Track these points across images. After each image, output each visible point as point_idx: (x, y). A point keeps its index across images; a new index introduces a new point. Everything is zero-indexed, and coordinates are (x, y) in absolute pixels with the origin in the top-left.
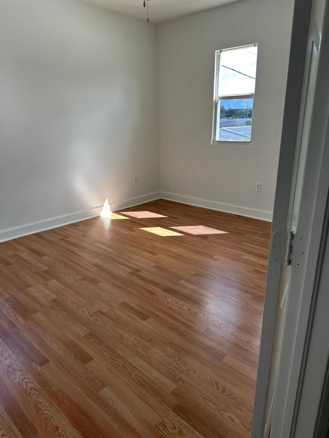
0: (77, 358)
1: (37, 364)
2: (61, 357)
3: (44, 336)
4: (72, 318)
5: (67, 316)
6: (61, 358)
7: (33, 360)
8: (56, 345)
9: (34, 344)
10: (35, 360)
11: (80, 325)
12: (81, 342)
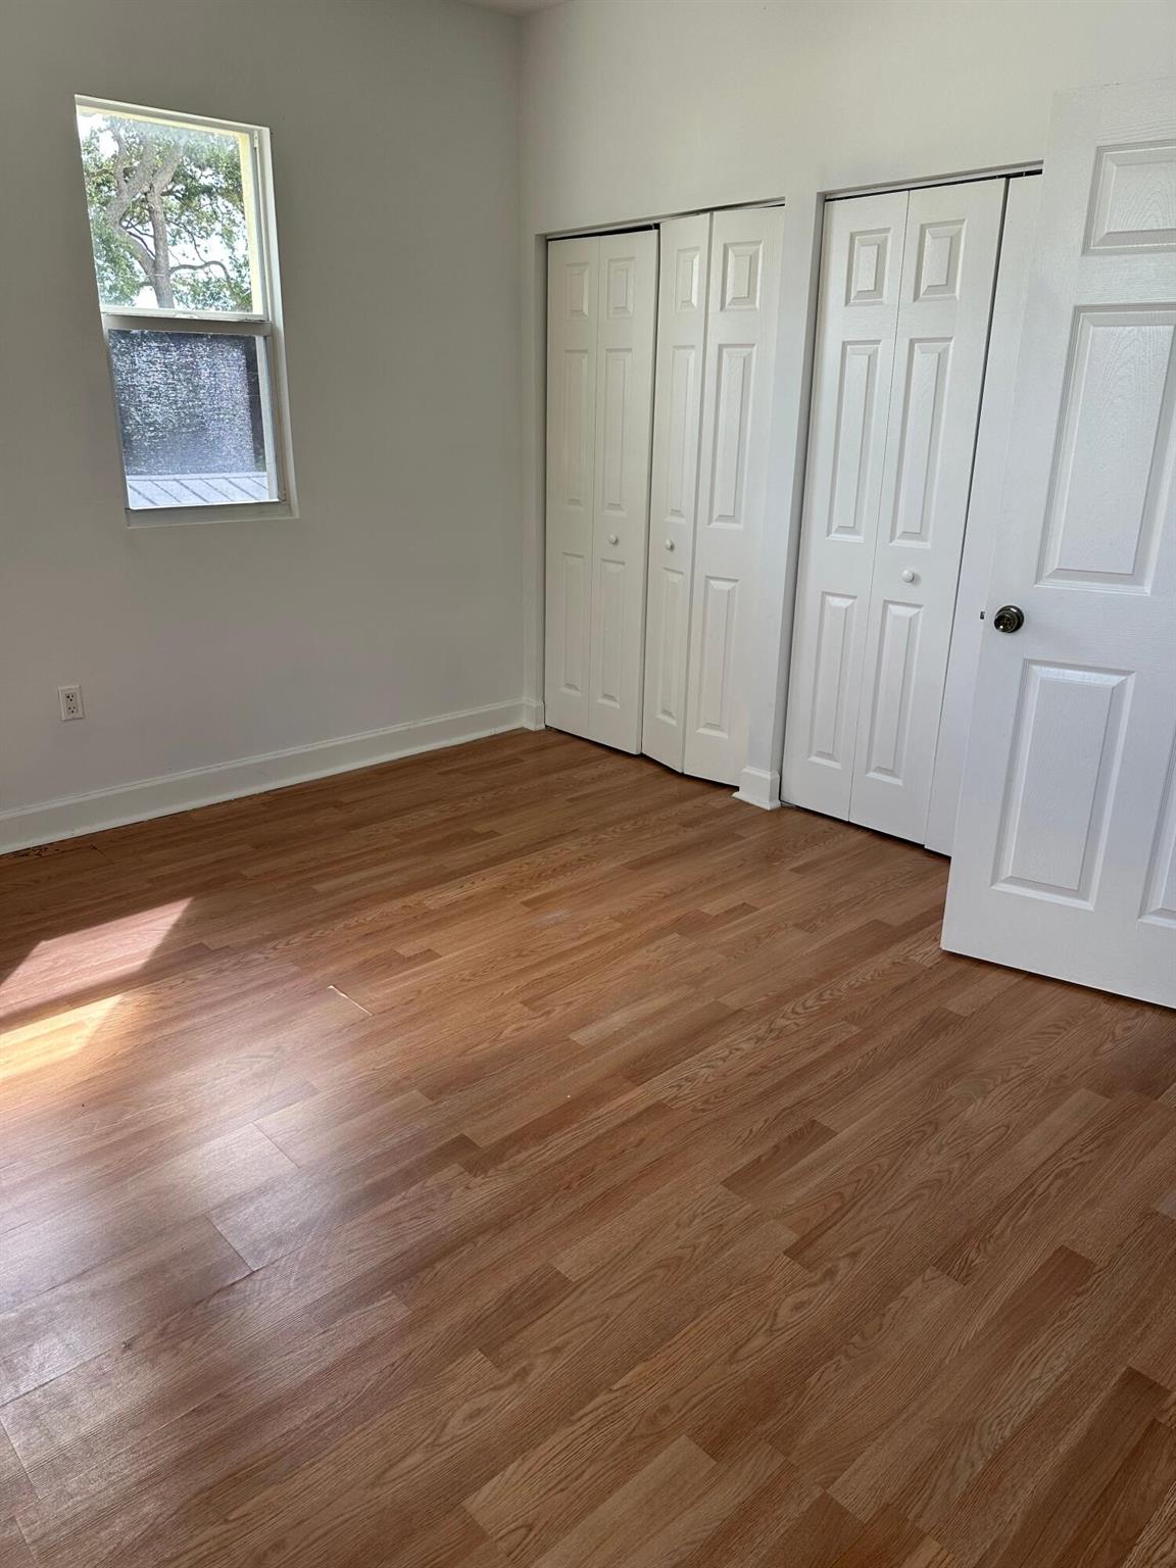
0: (1080, 1289)
1: (1165, 1406)
2: (1092, 1338)
3: (1001, 1422)
4: (856, 1339)
5: (844, 1362)
6: (1101, 1337)
7: (1152, 1425)
8: (1039, 1367)
9: (1062, 1448)
10: (1149, 1418)
11: (895, 1305)
12: (997, 1286)
